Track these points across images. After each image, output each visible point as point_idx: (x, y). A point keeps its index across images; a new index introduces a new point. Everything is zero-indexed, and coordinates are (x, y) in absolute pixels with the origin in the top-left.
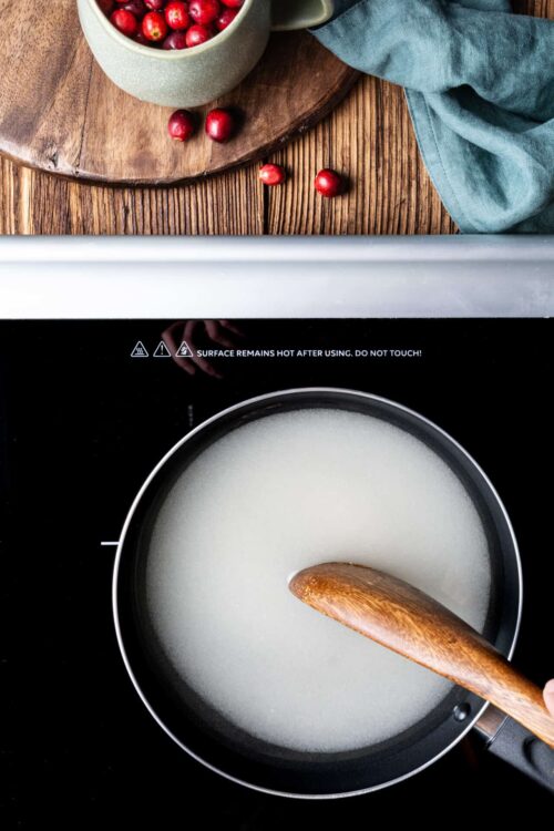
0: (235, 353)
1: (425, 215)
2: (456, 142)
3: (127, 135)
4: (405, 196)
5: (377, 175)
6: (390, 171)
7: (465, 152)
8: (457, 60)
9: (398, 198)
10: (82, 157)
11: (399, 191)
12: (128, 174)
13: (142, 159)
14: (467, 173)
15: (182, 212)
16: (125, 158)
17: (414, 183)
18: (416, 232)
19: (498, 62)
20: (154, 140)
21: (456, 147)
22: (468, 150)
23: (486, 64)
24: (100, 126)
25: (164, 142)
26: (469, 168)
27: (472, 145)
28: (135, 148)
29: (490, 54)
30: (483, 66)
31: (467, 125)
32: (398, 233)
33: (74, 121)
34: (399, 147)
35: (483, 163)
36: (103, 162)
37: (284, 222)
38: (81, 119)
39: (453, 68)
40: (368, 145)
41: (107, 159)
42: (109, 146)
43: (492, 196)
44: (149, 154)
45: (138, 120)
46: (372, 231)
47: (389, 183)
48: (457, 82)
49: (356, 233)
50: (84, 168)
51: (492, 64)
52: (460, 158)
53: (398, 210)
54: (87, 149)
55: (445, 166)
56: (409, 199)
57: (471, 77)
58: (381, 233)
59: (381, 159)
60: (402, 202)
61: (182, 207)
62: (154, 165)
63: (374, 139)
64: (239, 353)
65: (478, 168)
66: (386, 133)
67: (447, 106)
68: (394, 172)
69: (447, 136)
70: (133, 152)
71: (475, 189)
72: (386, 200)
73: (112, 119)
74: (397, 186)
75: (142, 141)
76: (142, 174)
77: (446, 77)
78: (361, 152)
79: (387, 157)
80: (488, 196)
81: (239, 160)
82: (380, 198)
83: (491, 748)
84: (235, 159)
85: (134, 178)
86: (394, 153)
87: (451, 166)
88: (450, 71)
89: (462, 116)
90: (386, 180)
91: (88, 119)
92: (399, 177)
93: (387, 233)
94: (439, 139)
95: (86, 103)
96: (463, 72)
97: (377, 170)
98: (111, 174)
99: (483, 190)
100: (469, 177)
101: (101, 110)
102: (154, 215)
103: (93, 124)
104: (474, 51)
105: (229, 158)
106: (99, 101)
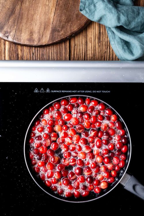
0: (61, 91)
1: (111, 55)
2: (119, 39)
3: (27, 32)
4: (106, 51)
5: (99, 45)
6: (102, 44)
7: (122, 42)
8: (119, 19)
9: (104, 51)
10: (15, 37)
11: (104, 49)
12: (27, 43)
13: (31, 39)
14: (122, 47)
15: (48, 54)
16: (26, 38)
17: (108, 47)
18: (109, 60)
19: (130, 19)
20: (34, 35)
21: (119, 40)
22: (122, 41)
23: (126, 20)
24: (20, 29)
25: (37, 35)
26: (123, 46)
27: (123, 40)
28: (29, 36)
29: (127, 17)
30: (126, 21)
31: (122, 35)
32: (104, 60)
33: (14, 27)
34: (105, 38)
35: (126, 44)
36: (20, 39)
37: (74, 57)
38: (15, 27)
39: (118, 21)
40: (96, 37)
41: (21, 38)
42: (22, 35)
43: (129, 53)
44: (33, 38)
45: (30, 29)
46: (97, 59)
47: (102, 47)
48: (119, 25)
49: (93, 60)
50: (15, 40)
51: (128, 20)
52: (120, 43)
53: (104, 54)
54: (16, 35)
55: (117, 45)
56: (107, 51)
57: (122, 23)
58: (100, 60)
59: (100, 41)
60: (105, 52)
61: (48, 53)
62: (33, 41)
63: (98, 35)
64: (62, 91)
65: (125, 46)
66: (101, 34)
67: (117, 30)
68: (103, 44)
69: (117, 38)
70: (28, 37)
71: (125, 51)
72: (101, 52)
73: (24, 28)
74: (104, 48)
75: (31, 34)
76: (30, 43)
77: (116, 24)
78: (95, 39)
79: (101, 40)
80: (128, 53)
81: (56, 42)
82: (100, 51)
83: (125, 188)
84: (55, 41)
85: (28, 44)
86: (103, 39)
87: (118, 45)
88: (117, 22)
89: (121, 33)
90: (101, 46)
91: (17, 27)
92: (105, 45)
93: (101, 60)
94: (115, 38)
95: (17, 23)
96: (120, 22)
97: (99, 44)
98: (22, 42)
99: (127, 51)
100: (123, 48)
101: (21, 25)
102: (40, 55)
103: (19, 29)
104: (123, 16)
105: (53, 41)
106: (21, 23)
